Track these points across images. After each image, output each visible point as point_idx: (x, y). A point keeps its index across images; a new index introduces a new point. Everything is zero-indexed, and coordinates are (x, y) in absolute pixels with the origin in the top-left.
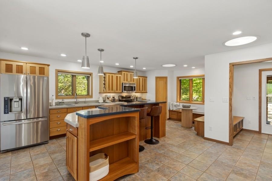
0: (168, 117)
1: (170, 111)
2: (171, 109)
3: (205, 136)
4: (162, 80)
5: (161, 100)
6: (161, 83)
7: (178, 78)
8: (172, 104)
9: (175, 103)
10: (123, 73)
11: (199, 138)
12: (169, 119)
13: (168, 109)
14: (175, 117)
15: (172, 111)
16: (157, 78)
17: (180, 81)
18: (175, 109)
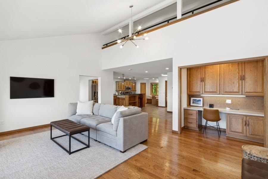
0: (146, 102)
1: (147, 99)
2: (148, 98)
3: (159, 106)
4: (143, 85)
5: (143, 93)
6: (143, 86)
7: (151, 83)
8: (148, 96)
9: (150, 96)
10: (126, 81)
11: (157, 107)
12: (147, 103)
13: (146, 98)
14: (150, 102)
15: (148, 99)
16: (141, 83)
17: (152, 85)
18: (149, 98)
